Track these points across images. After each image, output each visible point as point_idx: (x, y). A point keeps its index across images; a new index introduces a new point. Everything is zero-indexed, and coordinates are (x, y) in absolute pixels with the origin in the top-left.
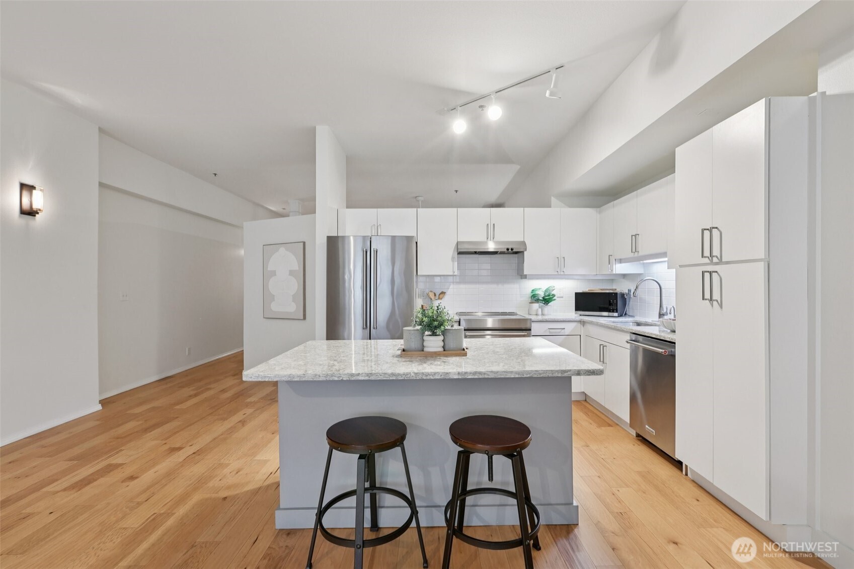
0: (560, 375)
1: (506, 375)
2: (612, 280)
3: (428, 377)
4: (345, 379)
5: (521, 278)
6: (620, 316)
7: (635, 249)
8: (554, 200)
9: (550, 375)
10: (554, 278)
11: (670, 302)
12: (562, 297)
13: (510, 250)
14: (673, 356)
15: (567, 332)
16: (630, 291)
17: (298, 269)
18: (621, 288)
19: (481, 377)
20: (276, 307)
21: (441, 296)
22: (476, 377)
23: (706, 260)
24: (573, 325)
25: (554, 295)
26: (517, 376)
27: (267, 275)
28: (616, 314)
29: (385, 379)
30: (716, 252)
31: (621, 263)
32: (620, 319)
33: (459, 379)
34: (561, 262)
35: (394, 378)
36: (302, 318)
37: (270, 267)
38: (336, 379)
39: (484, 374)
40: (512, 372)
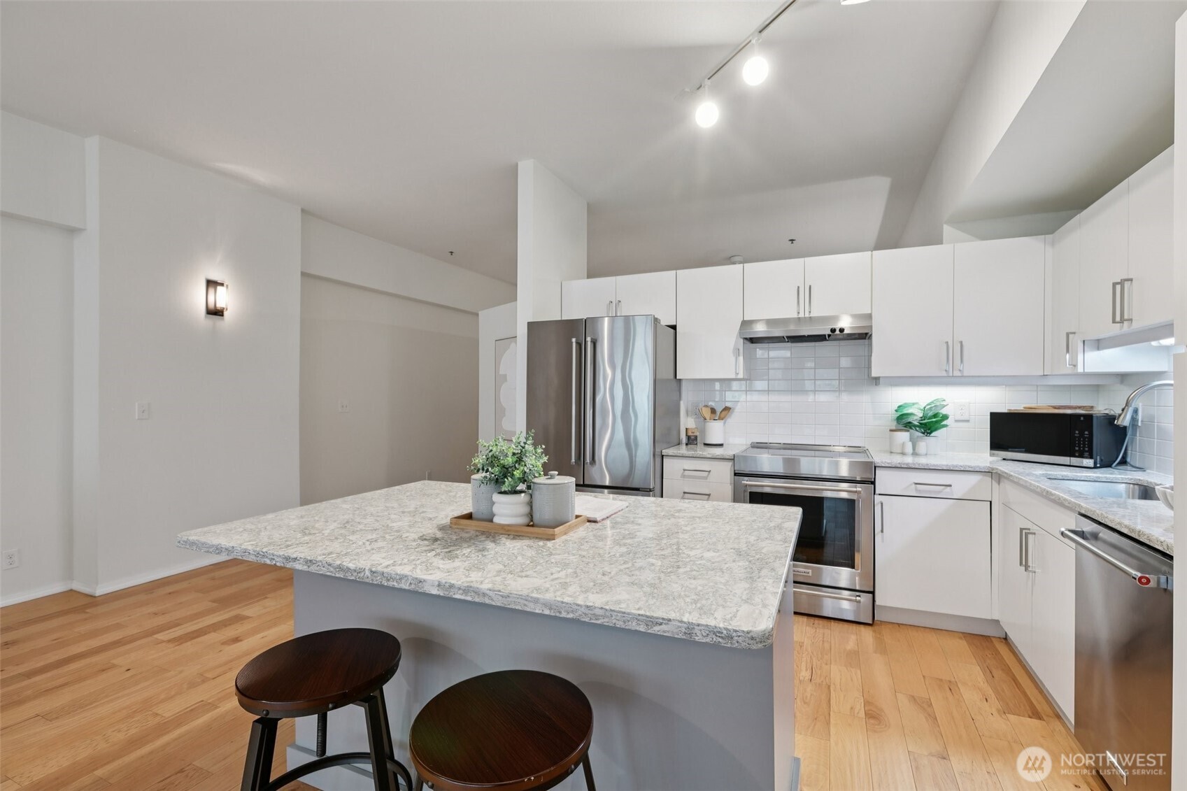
0: (642, 628)
1: (525, 605)
2: (1098, 386)
3: (391, 584)
4: (278, 564)
5: (876, 384)
6: (1104, 465)
7: (1121, 316)
8: (947, 230)
9: (620, 624)
10: (947, 384)
12: (968, 421)
13: (837, 332)
19: (477, 600)
20: (506, 425)
21: (724, 414)
22: (469, 598)
24: (975, 479)
25: (945, 417)
26: (547, 612)
27: (498, 382)
28: (1088, 462)
29: (328, 574)
31: (1098, 349)
32: (1097, 474)
33: (439, 596)
34: (954, 350)
35: (341, 575)
37: (501, 372)
38: (268, 562)
39: (484, 595)
40: (536, 601)
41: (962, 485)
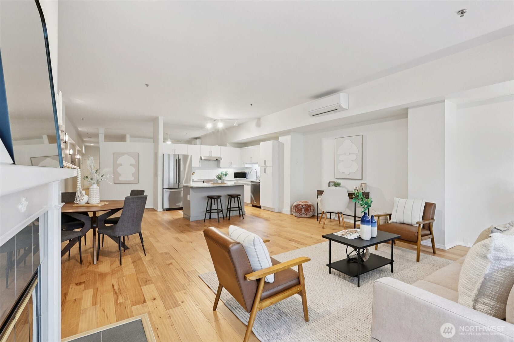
5: (218, 168)
6: (246, 179)
7: (251, 161)
11: (259, 174)
12: (230, 174)
13: (216, 159)
14: (259, 185)
16: (248, 172)
17: (135, 163)
18: (246, 171)
20: (121, 179)
21: (193, 174)
23: (265, 166)
25: (228, 173)
27: (116, 165)
28: (245, 178)
30: (266, 164)
31: (247, 164)
32: (246, 180)
34: (231, 163)
36: (137, 182)
37: (118, 162)
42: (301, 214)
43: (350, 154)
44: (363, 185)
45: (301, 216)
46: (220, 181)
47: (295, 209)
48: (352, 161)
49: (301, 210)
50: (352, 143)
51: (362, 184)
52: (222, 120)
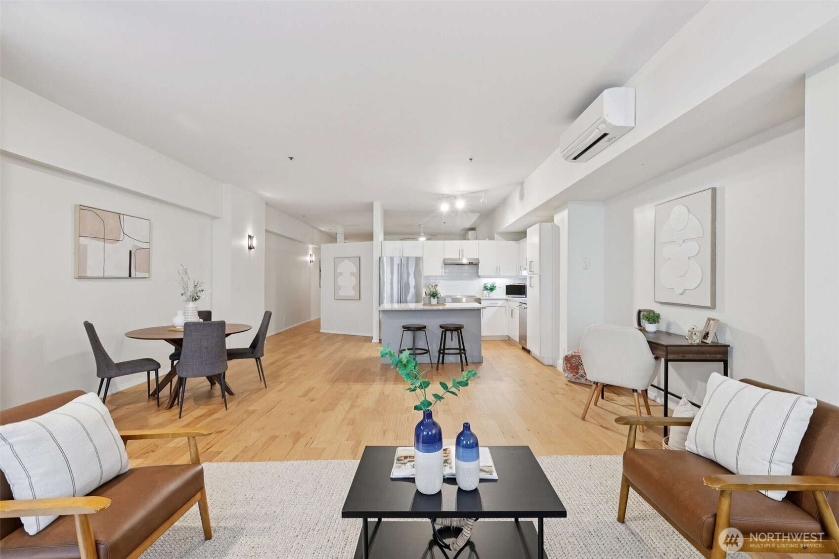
5: (479, 278)
10: (496, 278)
12: (500, 288)
13: (471, 263)
15: (499, 305)
17: (355, 271)
20: (342, 293)
21: (436, 286)
23: (531, 273)
24: (503, 301)
27: (336, 275)
28: (524, 296)
30: (532, 270)
34: (498, 269)
36: (358, 299)
37: (339, 271)
41: (500, 303)
42: (578, 376)
43: (684, 241)
44: (711, 322)
45: (578, 381)
46: (434, 301)
47: (566, 364)
48: (689, 258)
49: (578, 368)
50: (689, 212)
51: (709, 320)
52: (463, 196)
